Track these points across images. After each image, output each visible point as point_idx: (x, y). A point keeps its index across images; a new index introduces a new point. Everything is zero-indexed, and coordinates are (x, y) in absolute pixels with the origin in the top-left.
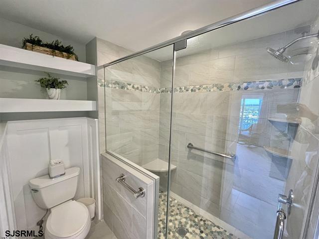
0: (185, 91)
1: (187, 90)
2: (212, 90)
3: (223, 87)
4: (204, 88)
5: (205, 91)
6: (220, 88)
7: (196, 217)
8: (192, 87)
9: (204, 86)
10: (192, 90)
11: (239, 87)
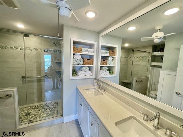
0: (15, 49)
1: (17, 49)
2: (33, 50)
3: (38, 50)
4: (28, 49)
5: (29, 50)
6: (37, 50)
7: (33, 107)
8: (20, 48)
9: (28, 48)
10: (20, 49)
11: (44, 51)
